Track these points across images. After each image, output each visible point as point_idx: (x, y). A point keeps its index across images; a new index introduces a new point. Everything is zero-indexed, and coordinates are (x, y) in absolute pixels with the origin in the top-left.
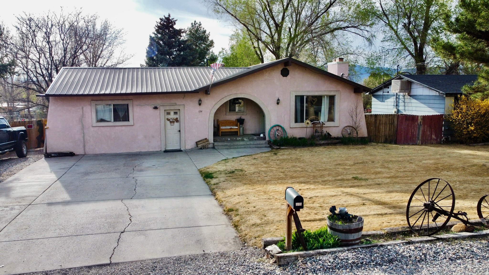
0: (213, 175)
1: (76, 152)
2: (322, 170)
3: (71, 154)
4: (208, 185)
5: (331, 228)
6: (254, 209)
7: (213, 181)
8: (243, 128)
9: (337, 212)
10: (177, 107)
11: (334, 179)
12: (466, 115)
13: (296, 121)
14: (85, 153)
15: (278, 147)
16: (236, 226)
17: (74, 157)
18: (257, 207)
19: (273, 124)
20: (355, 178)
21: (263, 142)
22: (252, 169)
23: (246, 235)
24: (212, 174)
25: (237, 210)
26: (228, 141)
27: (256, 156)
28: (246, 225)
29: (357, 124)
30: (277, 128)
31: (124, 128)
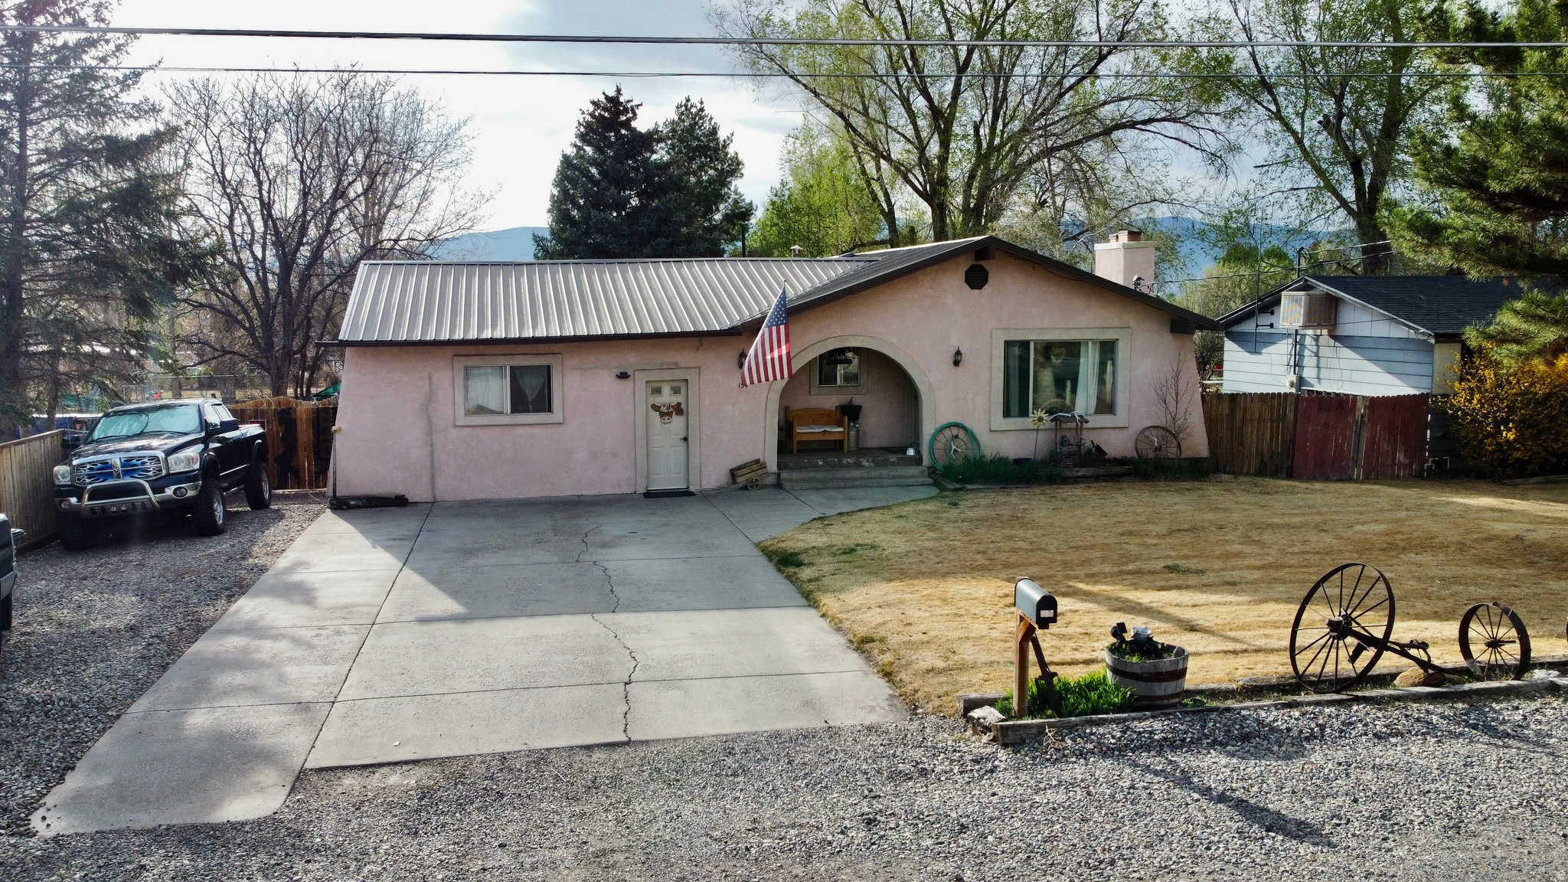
0: (803, 557)
1: (411, 498)
2: (1085, 548)
3: (399, 502)
4: (792, 582)
5: (1115, 671)
6: (925, 638)
7: (806, 573)
8: (858, 431)
9: (1128, 637)
10: (680, 374)
11: (1116, 569)
12: (1493, 399)
13: (1007, 413)
14: (434, 497)
15: (959, 486)
16: (887, 675)
17: (407, 509)
18: (931, 633)
19: (942, 421)
20: (1172, 569)
21: (914, 470)
22: (900, 544)
23: (916, 691)
24: (796, 554)
25: (882, 640)
26: (818, 466)
27: (904, 510)
28: (911, 671)
29: (1180, 422)
30: (955, 431)
31: (537, 430)
